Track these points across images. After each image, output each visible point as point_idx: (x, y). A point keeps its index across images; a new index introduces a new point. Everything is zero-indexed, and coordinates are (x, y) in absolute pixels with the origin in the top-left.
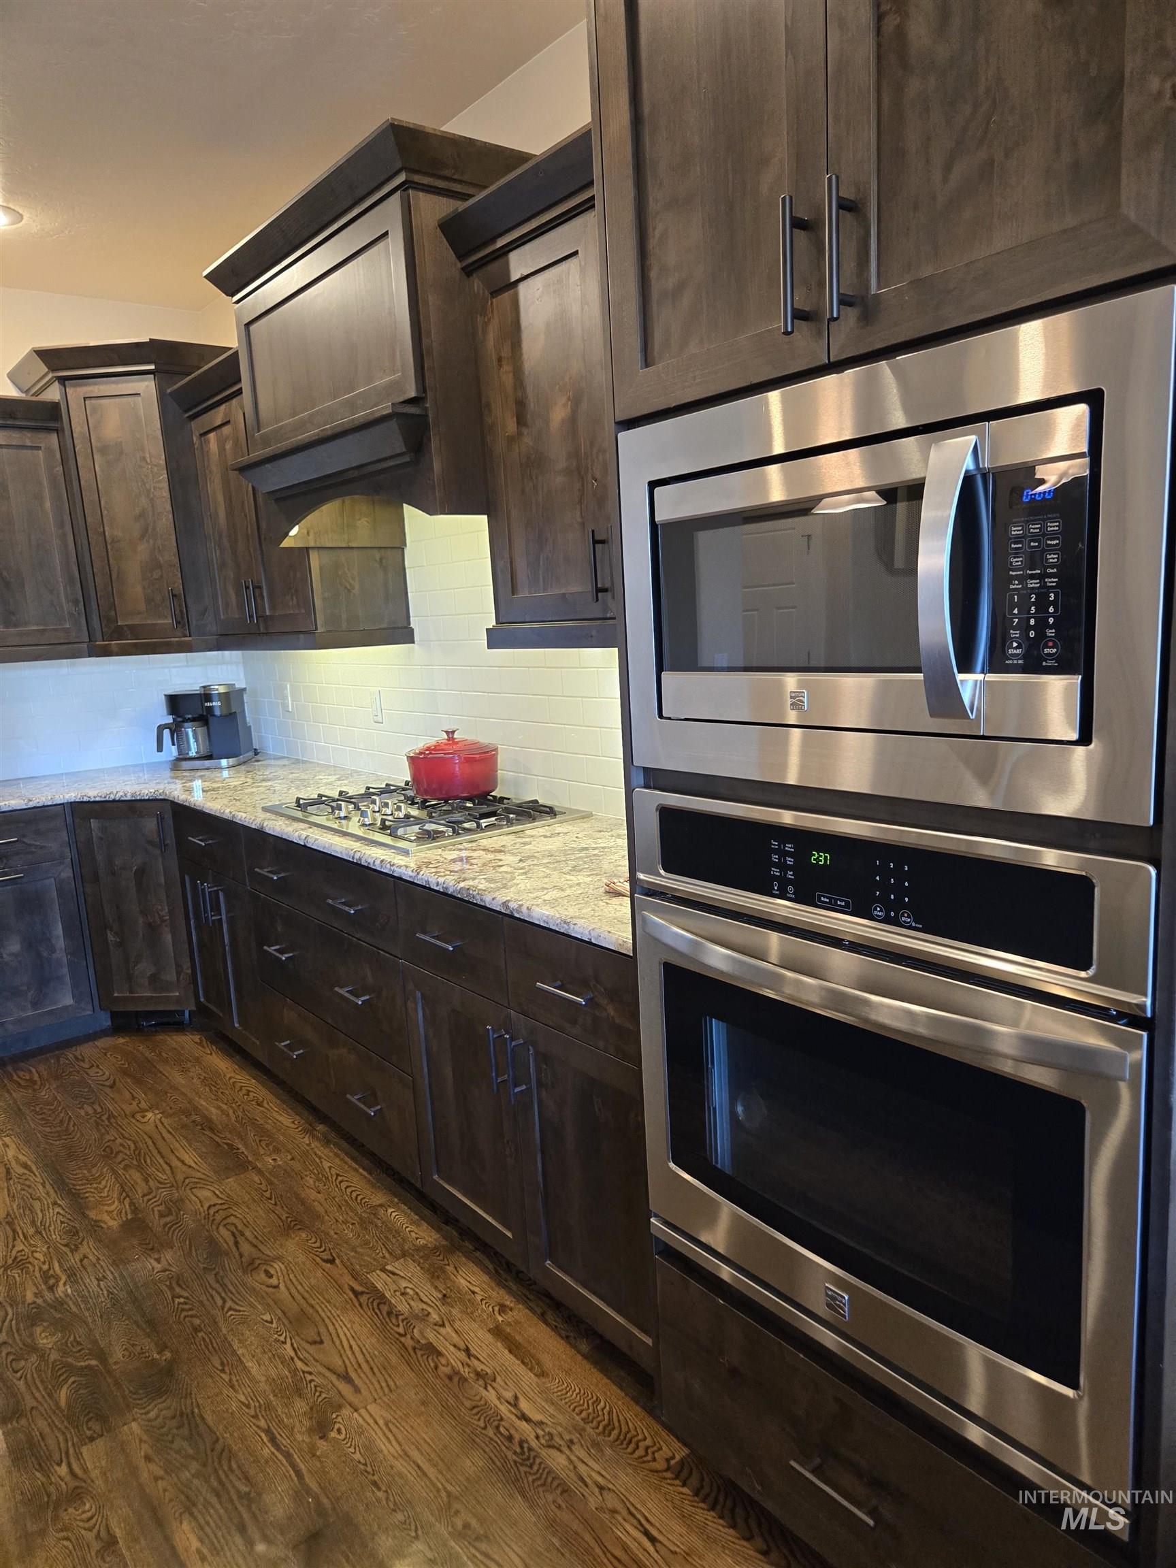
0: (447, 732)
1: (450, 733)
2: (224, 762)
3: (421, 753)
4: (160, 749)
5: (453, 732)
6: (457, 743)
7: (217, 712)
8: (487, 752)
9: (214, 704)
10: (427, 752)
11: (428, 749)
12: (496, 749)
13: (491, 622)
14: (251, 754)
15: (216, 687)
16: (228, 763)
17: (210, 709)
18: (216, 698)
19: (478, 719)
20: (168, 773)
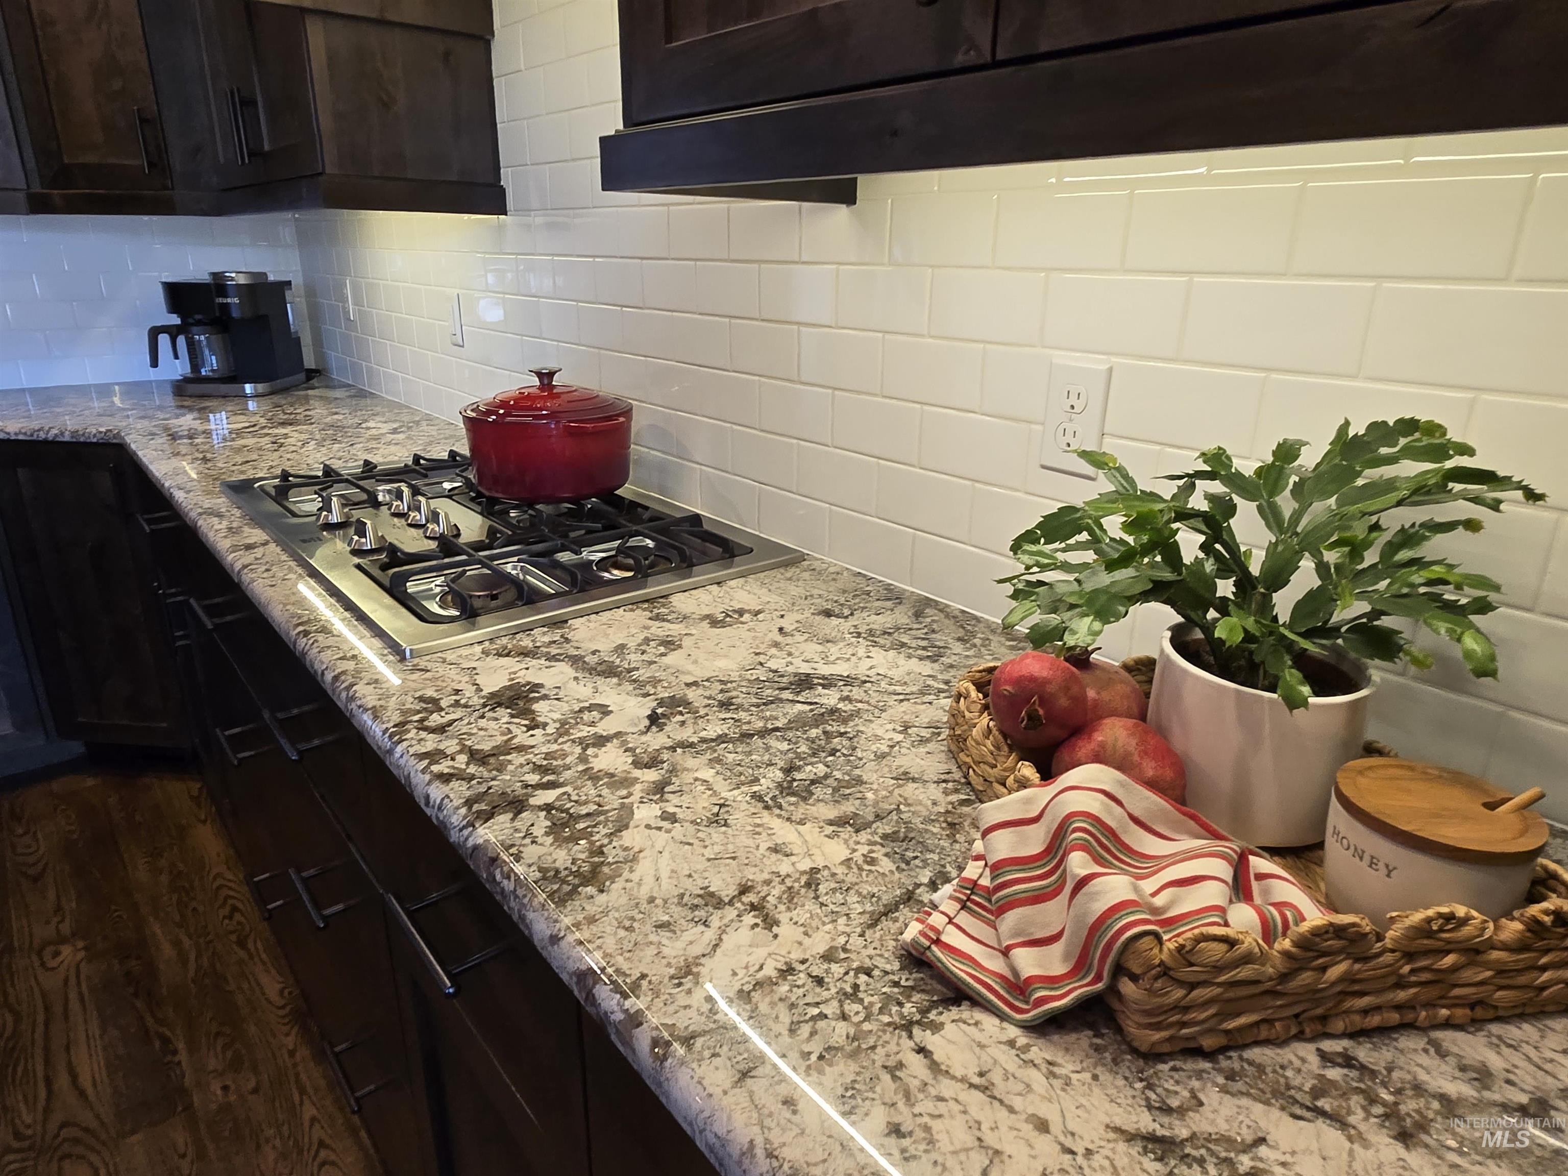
0: (539, 374)
1: (546, 377)
2: (248, 388)
3: (488, 413)
4: (154, 363)
5: (551, 374)
6: (558, 395)
7: (235, 314)
8: (609, 418)
9: (229, 300)
10: (501, 411)
11: (504, 404)
12: (627, 413)
13: (614, 123)
14: (302, 376)
15: (233, 275)
16: (255, 389)
17: (226, 307)
18: (230, 291)
19: (603, 352)
20: (170, 400)
